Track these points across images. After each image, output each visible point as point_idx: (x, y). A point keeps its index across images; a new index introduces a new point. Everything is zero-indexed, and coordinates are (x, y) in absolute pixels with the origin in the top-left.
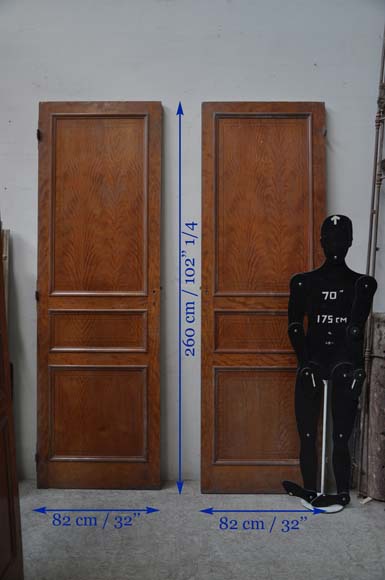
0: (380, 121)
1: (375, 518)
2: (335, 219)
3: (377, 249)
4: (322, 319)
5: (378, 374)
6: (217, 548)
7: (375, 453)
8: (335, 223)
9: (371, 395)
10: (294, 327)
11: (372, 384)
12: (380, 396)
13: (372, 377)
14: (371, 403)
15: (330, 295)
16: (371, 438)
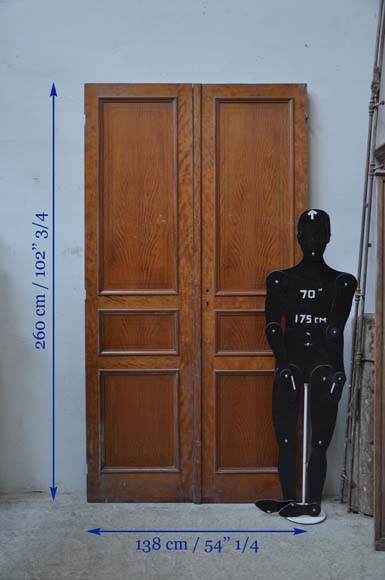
0: (373, 108)
1: (363, 534)
2: (312, 214)
3: (369, 245)
4: (300, 318)
5: (370, 380)
6: (191, 567)
7: (365, 464)
8: (312, 218)
9: (362, 402)
10: (273, 326)
11: (364, 389)
12: (371, 403)
13: (363, 382)
14: (362, 411)
15: (309, 294)
16: (362, 448)
